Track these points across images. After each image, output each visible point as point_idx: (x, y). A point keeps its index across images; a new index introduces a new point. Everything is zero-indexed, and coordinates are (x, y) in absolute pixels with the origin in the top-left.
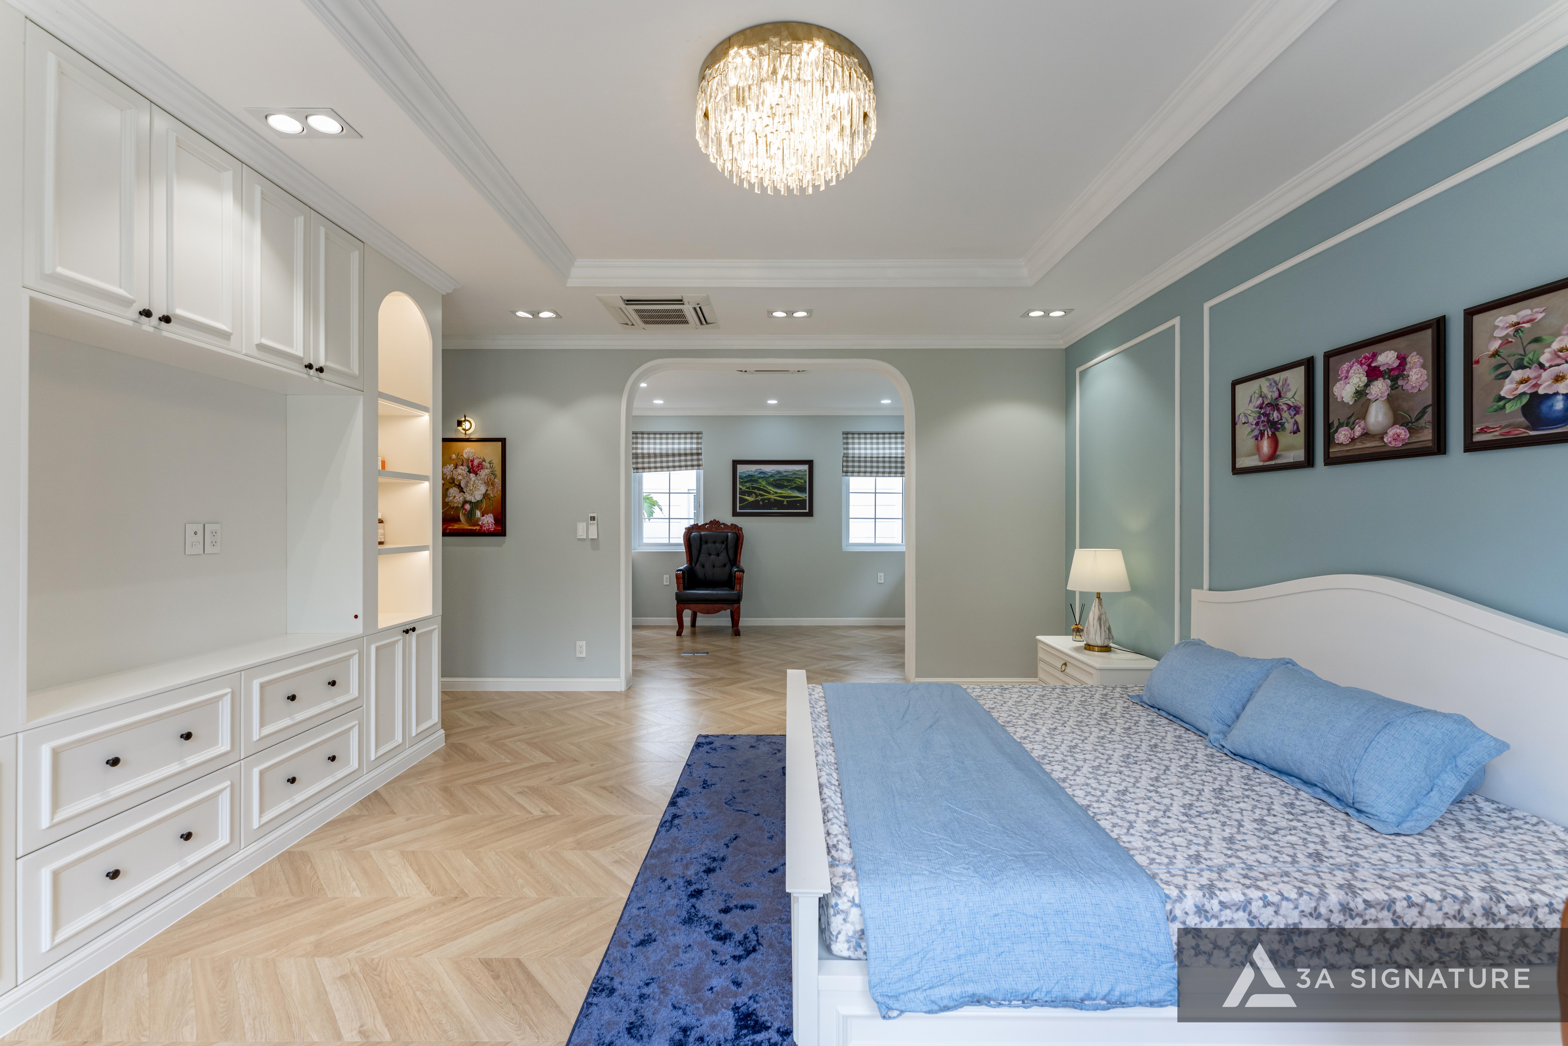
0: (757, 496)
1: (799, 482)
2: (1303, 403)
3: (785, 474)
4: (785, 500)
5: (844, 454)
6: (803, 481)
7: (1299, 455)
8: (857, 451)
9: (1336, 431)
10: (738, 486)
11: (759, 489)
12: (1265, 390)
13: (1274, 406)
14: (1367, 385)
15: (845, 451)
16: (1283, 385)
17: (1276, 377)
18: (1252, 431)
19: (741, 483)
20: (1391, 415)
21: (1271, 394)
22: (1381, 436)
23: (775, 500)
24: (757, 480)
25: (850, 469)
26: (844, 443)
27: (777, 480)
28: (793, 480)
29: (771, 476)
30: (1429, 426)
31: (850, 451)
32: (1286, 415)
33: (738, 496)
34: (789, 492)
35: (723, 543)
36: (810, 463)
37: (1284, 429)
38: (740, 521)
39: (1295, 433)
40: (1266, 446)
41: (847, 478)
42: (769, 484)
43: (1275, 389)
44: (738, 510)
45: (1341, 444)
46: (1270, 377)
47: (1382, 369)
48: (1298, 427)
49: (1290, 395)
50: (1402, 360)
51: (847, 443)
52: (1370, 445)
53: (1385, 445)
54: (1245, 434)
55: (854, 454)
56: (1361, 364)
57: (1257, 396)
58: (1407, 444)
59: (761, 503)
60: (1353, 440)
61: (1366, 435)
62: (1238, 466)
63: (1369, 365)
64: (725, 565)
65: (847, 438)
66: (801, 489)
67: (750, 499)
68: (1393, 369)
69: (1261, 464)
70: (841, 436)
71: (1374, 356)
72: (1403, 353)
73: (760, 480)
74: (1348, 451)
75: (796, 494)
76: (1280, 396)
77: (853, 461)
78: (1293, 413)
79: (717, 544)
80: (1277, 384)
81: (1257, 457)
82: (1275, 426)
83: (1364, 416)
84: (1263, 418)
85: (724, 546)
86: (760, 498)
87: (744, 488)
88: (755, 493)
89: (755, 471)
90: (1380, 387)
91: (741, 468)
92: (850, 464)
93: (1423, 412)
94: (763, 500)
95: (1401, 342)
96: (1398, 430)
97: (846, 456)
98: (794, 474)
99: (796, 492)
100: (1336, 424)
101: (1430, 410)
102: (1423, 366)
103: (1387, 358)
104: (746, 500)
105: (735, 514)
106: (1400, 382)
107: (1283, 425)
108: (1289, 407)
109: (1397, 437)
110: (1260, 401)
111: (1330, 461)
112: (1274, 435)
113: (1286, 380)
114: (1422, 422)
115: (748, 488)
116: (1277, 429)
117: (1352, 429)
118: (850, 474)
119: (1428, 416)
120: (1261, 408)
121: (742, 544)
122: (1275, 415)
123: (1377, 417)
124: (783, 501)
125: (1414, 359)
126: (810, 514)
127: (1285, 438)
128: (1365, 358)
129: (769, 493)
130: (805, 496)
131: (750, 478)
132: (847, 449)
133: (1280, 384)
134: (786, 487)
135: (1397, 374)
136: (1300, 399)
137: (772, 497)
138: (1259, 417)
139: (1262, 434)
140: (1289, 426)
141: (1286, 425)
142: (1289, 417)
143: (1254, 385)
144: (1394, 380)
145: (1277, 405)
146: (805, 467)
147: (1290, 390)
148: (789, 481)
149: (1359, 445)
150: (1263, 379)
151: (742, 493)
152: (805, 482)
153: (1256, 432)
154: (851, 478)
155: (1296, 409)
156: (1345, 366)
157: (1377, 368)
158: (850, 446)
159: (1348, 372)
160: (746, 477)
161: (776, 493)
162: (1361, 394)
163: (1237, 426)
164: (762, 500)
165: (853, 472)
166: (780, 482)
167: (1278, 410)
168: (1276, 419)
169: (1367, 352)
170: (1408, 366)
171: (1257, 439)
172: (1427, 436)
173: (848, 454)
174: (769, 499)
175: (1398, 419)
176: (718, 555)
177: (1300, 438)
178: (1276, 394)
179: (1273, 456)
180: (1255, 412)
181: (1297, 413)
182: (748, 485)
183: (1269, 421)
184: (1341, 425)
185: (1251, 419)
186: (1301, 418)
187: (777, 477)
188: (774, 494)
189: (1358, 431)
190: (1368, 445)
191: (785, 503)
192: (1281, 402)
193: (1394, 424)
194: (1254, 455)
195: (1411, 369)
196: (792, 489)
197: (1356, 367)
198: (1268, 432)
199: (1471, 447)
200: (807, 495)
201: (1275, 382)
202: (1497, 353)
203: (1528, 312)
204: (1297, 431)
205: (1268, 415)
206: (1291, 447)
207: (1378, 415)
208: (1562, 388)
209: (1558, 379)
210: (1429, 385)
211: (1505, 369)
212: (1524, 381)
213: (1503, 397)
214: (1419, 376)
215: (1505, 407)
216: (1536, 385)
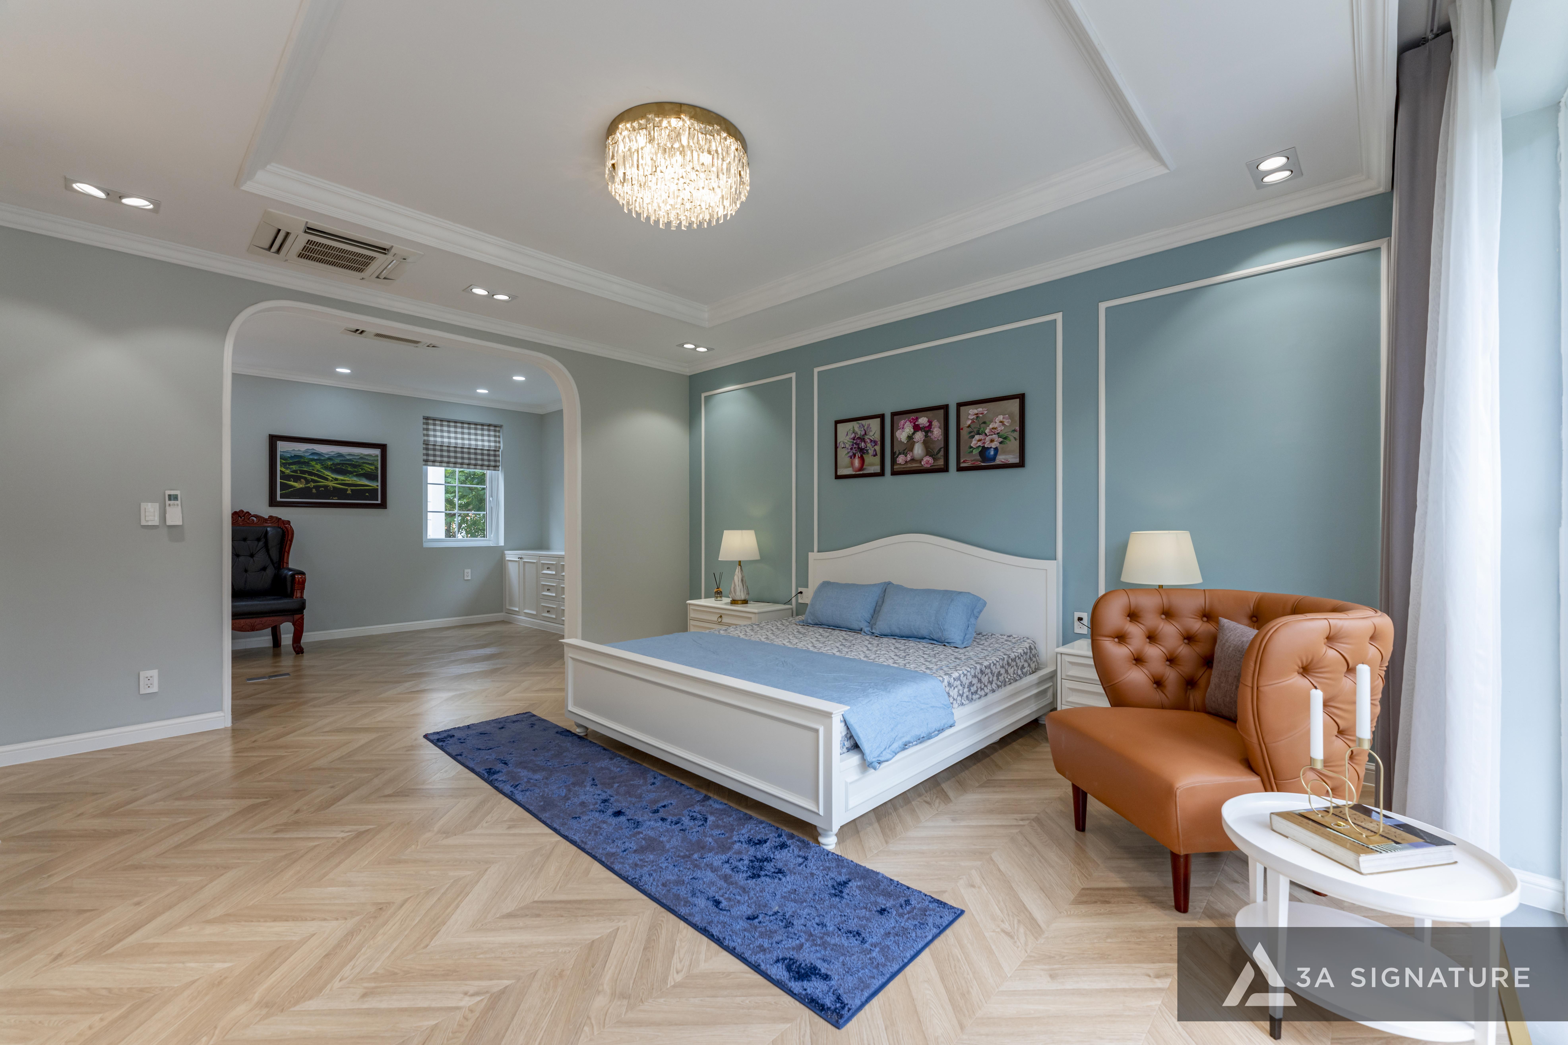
0: (307, 481)
1: (368, 468)
2: (879, 439)
3: (348, 457)
4: (349, 488)
5: (424, 441)
6: (373, 467)
7: (877, 469)
8: (439, 439)
9: (897, 457)
10: (279, 468)
11: (311, 474)
12: (857, 429)
13: (862, 439)
14: (913, 434)
15: (426, 438)
16: (868, 428)
17: (863, 422)
18: (848, 453)
19: (282, 465)
20: (925, 450)
21: (860, 432)
22: (920, 461)
23: (334, 487)
24: (308, 463)
25: (431, 458)
26: (424, 429)
27: (339, 464)
28: (360, 466)
29: (330, 459)
30: (942, 458)
31: (432, 439)
32: (869, 445)
33: (279, 480)
34: (355, 479)
35: (258, 540)
36: (383, 448)
37: (868, 453)
38: (282, 513)
39: (874, 456)
40: (857, 462)
41: (425, 467)
42: (327, 468)
43: (862, 429)
44: (279, 499)
45: (900, 464)
46: (860, 422)
47: (921, 426)
48: (876, 453)
49: (871, 434)
50: (930, 422)
51: (427, 430)
52: (915, 465)
53: (922, 466)
54: (843, 455)
55: (435, 441)
56: (911, 422)
57: (851, 432)
58: (932, 466)
59: (314, 491)
60: (906, 462)
61: (913, 460)
62: (839, 474)
63: (914, 423)
64: (264, 569)
65: (427, 424)
66: (371, 477)
67: (297, 485)
68: (926, 427)
69: (854, 473)
70: (422, 421)
71: (917, 419)
72: (931, 420)
73: (313, 463)
74: (904, 468)
75: (365, 482)
76: (865, 434)
77: (434, 450)
78: (873, 444)
79: (248, 542)
80: (864, 427)
81: (851, 469)
82: (863, 451)
83: (912, 450)
84: (855, 446)
85: (261, 543)
86: (312, 485)
87: (288, 472)
88: (305, 479)
89: (306, 451)
90: (919, 436)
91: (283, 447)
92: (431, 452)
93: (940, 450)
94: (317, 487)
95: (930, 413)
96: (928, 458)
97: (426, 443)
98: (361, 458)
99: (364, 479)
100: (897, 453)
101: (942, 449)
102: (940, 428)
103: (923, 421)
104: (292, 486)
105: (273, 503)
106: (929, 434)
107: (867, 450)
108: (871, 441)
109: (927, 462)
110: (853, 435)
111: (894, 473)
112: (862, 456)
113: (869, 425)
114: (939, 455)
115: (295, 471)
116: (864, 453)
117: (906, 456)
118: (431, 463)
119: (942, 453)
120: (854, 439)
121: (291, 541)
122: (863, 445)
123: (918, 451)
124: (347, 490)
125: (935, 423)
126: (383, 505)
127: (868, 459)
128: (912, 419)
129: (327, 479)
130: (377, 485)
131: (298, 460)
132: (428, 435)
133: (866, 427)
134: (351, 473)
135: (928, 429)
136: (877, 437)
137: (331, 484)
138: (853, 445)
139: (854, 455)
140: (871, 452)
141: (869, 451)
142: (871, 447)
143: (850, 425)
144: (927, 432)
145: (864, 439)
146: (377, 452)
147: (871, 431)
148: (354, 466)
149: (909, 465)
150: (855, 422)
151: (284, 476)
152: (377, 468)
153: (851, 454)
154: (429, 468)
155: (875, 443)
156: (903, 422)
157: (918, 425)
158: (431, 433)
159: (904, 425)
160: (291, 457)
161: (336, 479)
162: (910, 438)
163: (838, 449)
164: (314, 487)
165: (434, 461)
166: (341, 467)
167: (865, 442)
168: (863, 447)
169: (913, 416)
170: (933, 427)
171: (851, 458)
172: (941, 462)
173: (428, 441)
174: (326, 487)
175: (929, 453)
176: (252, 556)
177: (878, 459)
178: (863, 433)
179: (861, 468)
180: (850, 442)
181: (876, 444)
182: (294, 467)
183: (859, 448)
184: (900, 454)
185: (847, 446)
186: (878, 448)
187: (337, 461)
188: (333, 480)
189: (909, 458)
190: (914, 465)
191: (349, 492)
192: (866, 437)
193: (927, 455)
194: (849, 467)
195: (934, 428)
196: (359, 475)
197: (908, 423)
198: (858, 454)
199: (960, 469)
200: (379, 484)
201: (863, 425)
202: (969, 426)
203: (980, 409)
204: (875, 455)
205: (858, 444)
206: (872, 465)
207: (918, 450)
208: (994, 445)
209: (992, 441)
210: (941, 438)
211: (972, 434)
212: (979, 440)
213: (971, 447)
214: (937, 432)
215: (972, 452)
216: (984, 443)
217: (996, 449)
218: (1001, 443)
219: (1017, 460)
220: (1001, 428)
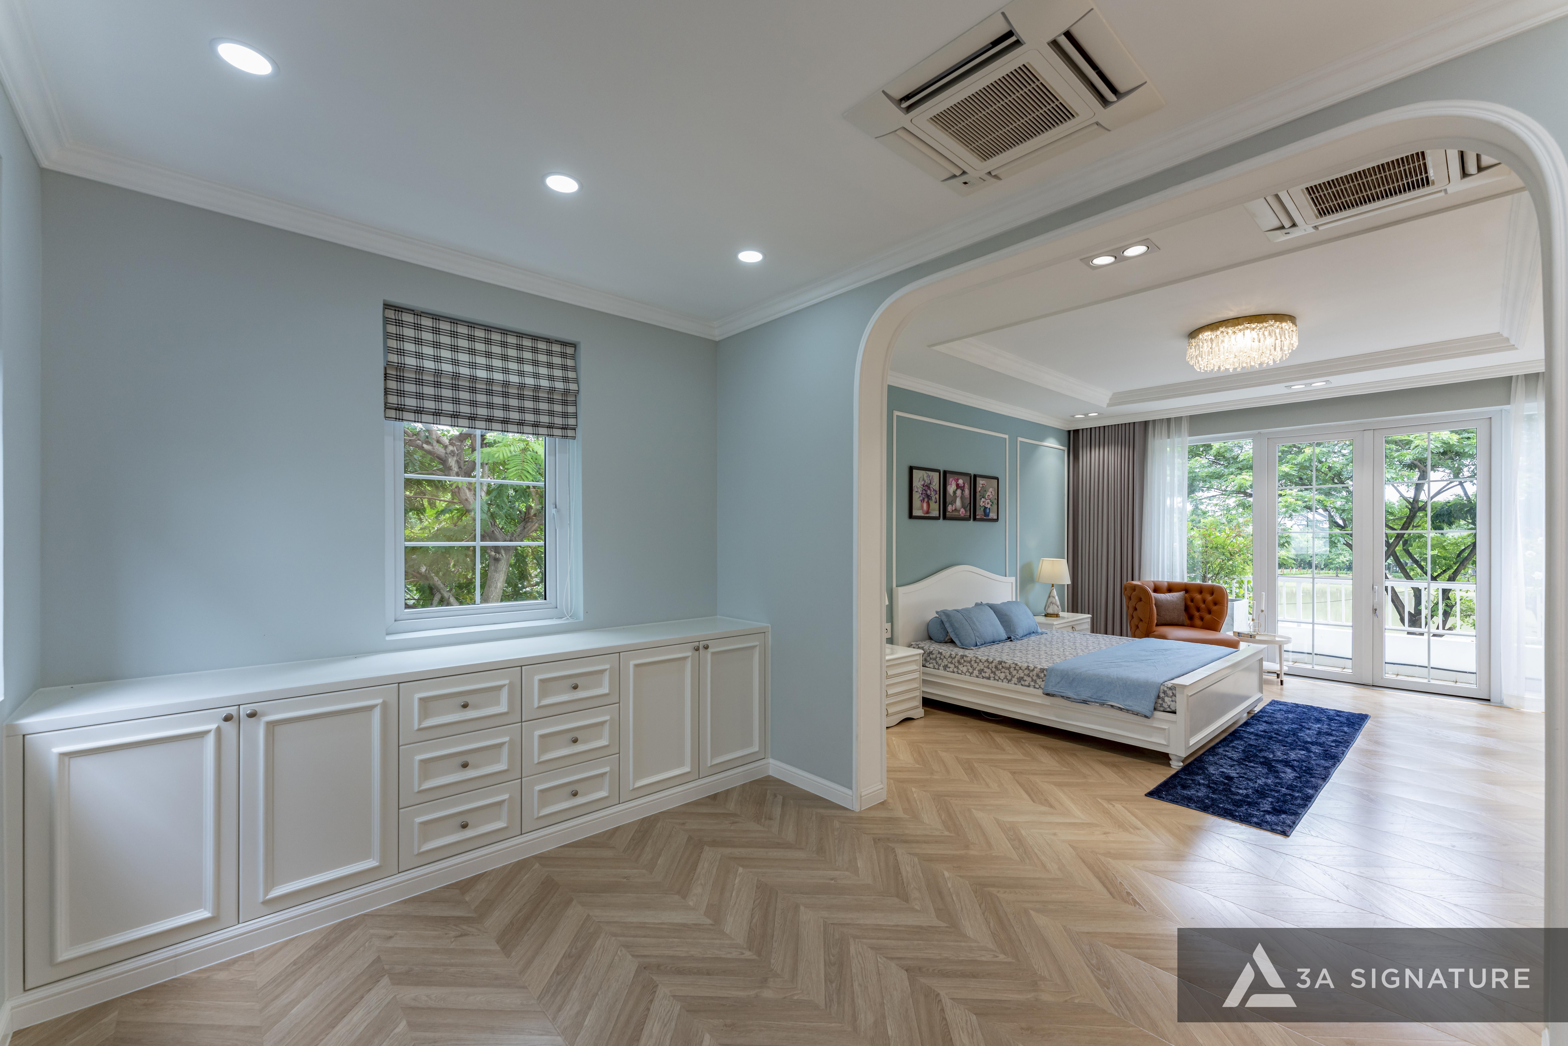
2: (938, 489)
7: (937, 513)
12: (924, 477)
17: (929, 473)
21: (926, 481)
32: (931, 493)
40: (924, 506)
43: (928, 478)
46: (927, 472)
48: (936, 500)
49: (933, 484)
54: (916, 497)
57: (921, 479)
62: (912, 514)
69: (922, 515)
71: (958, 480)
74: (951, 515)
76: (929, 483)
81: (921, 511)
82: (929, 497)
84: (923, 491)
96: (962, 510)
107: (931, 497)
108: (933, 490)
110: (922, 482)
112: (927, 501)
113: (933, 476)
116: (929, 499)
120: (923, 486)
122: (929, 492)
127: (931, 504)
133: (931, 477)
136: (936, 487)
140: (933, 499)
143: (920, 473)
145: (928, 487)
147: (934, 482)
149: (954, 514)
150: (923, 472)
153: (920, 498)
155: (936, 492)
163: (912, 492)
167: (929, 489)
168: (928, 494)
169: (956, 477)
171: (921, 501)
175: (963, 506)
177: (937, 505)
179: (927, 511)
180: (920, 487)
181: (936, 494)
183: (925, 494)
185: (918, 490)
186: (936, 496)
192: (931, 486)
193: (962, 507)
198: (925, 499)
201: (928, 475)
202: (980, 492)
203: (984, 482)
204: (936, 502)
205: (926, 491)
206: (934, 510)
207: (958, 503)
208: (989, 506)
209: (988, 503)
210: (968, 496)
211: (981, 497)
212: (983, 502)
213: (981, 506)
214: (967, 492)
215: (980, 509)
216: (985, 504)
217: (989, 508)
218: (991, 505)
219: (995, 517)
220: (991, 496)
